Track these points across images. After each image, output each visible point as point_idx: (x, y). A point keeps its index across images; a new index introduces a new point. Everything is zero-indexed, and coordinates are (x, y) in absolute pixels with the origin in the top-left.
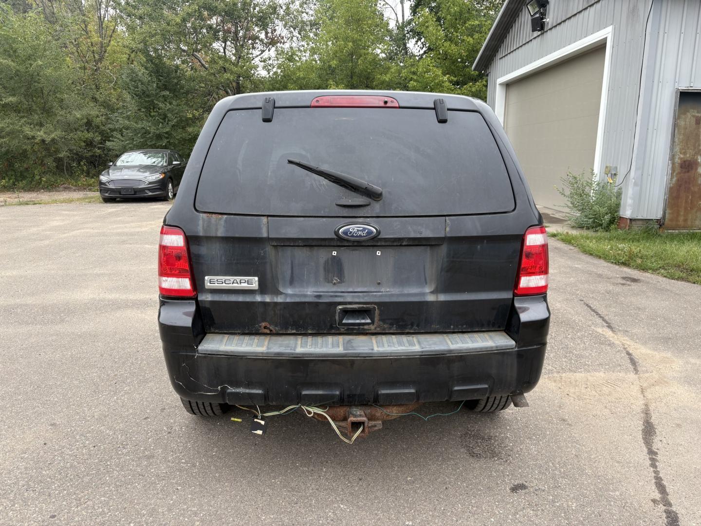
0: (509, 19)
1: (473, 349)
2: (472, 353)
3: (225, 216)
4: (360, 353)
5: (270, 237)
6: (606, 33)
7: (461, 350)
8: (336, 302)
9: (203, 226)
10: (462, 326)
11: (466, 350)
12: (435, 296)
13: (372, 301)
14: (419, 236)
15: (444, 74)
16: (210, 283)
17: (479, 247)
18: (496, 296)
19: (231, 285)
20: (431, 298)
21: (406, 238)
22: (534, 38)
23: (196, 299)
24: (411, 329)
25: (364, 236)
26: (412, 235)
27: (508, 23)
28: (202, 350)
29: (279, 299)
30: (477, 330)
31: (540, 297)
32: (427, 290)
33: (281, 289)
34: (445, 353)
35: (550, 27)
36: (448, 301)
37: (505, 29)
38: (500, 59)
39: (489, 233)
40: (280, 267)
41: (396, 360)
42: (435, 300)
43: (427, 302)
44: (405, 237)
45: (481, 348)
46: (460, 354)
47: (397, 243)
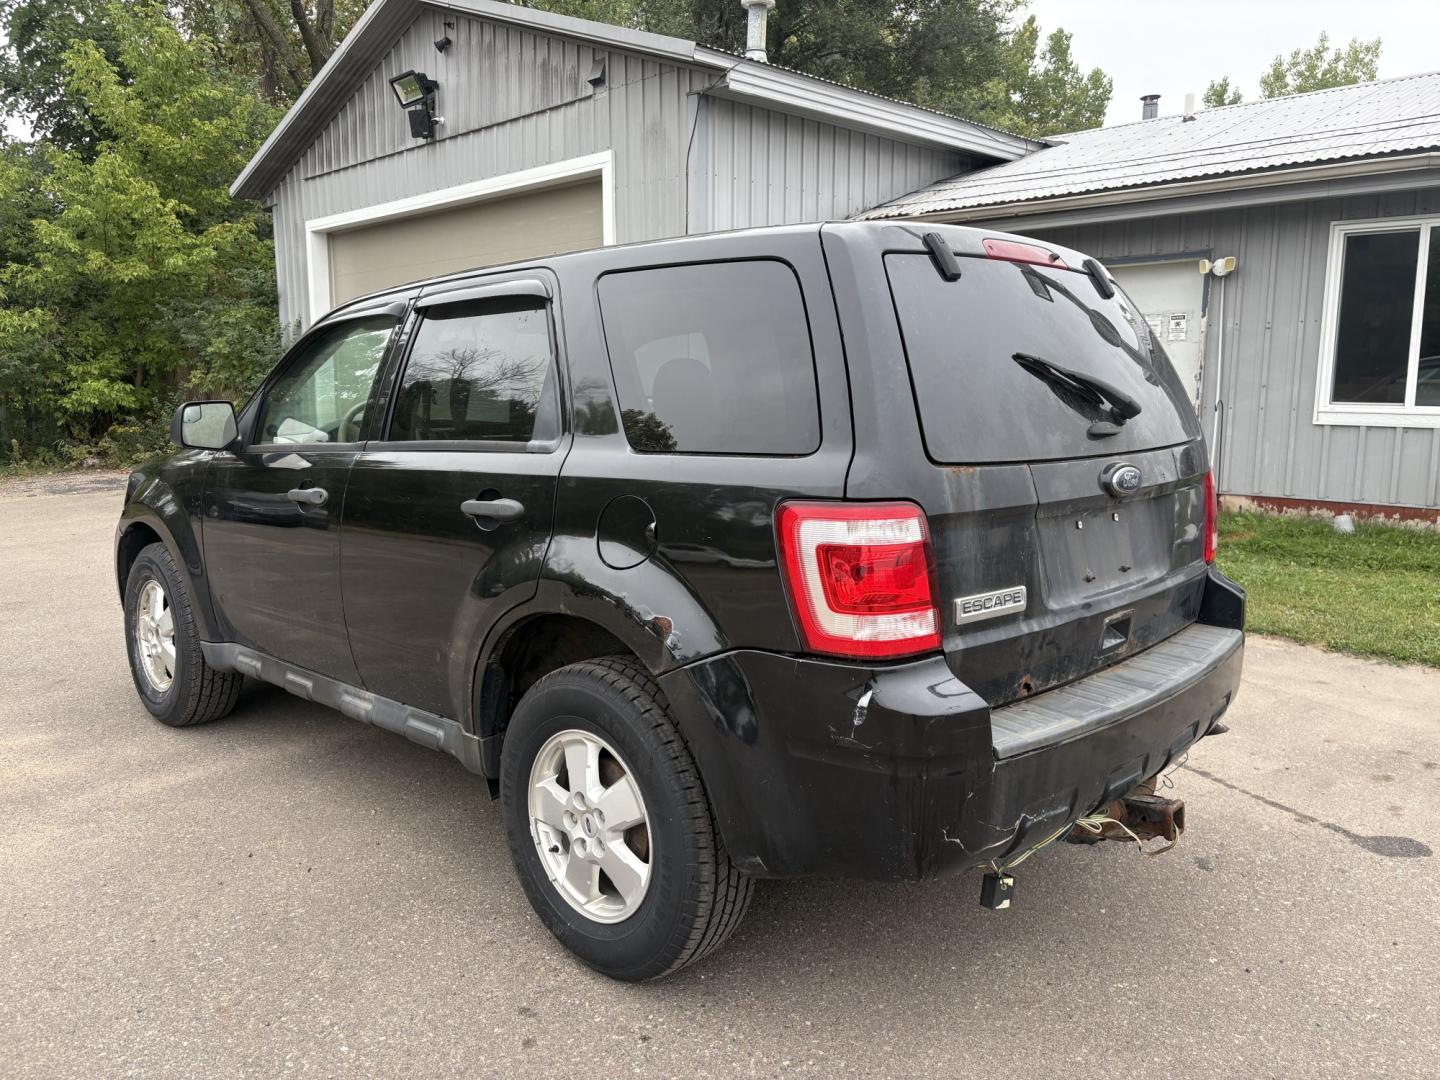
0: (329, 101)
3: (978, 469)
5: (1041, 502)
6: (600, 161)
8: (1103, 613)
9: (952, 494)
13: (1131, 601)
15: (165, 195)
16: (965, 612)
19: (992, 609)
20: (1169, 583)
21: (1156, 486)
22: (407, 150)
23: (942, 652)
27: (326, 108)
29: (1046, 624)
33: (1046, 603)
35: (449, 133)
37: (316, 121)
38: (307, 179)
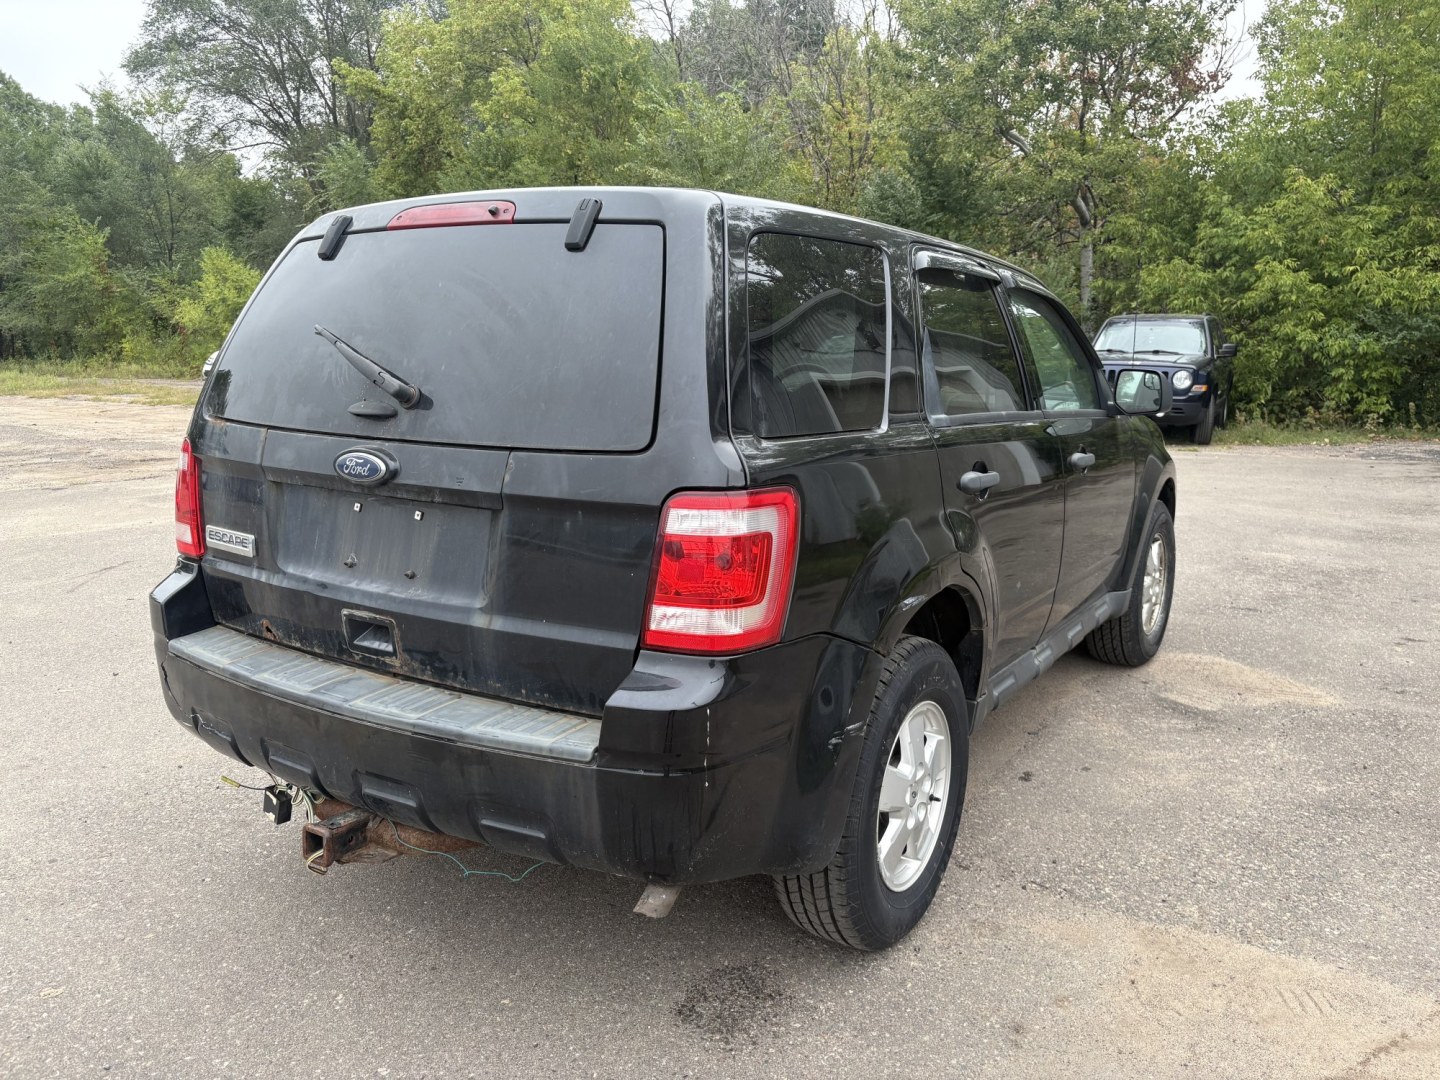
1: (502, 742)
2: (502, 752)
3: (228, 424)
4: (324, 703)
5: (264, 464)
7: (480, 740)
8: (339, 601)
10: (542, 694)
11: (490, 741)
12: (488, 618)
13: (387, 608)
14: (456, 487)
16: (210, 538)
17: (568, 524)
18: (601, 639)
19: (228, 544)
20: (479, 621)
21: (437, 488)
23: (200, 562)
24: (455, 678)
25: (365, 476)
26: (447, 484)
28: (174, 648)
29: (275, 581)
30: (571, 709)
31: (702, 661)
32: (479, 603)
33: (281, 564)
34: (453, 738)
36: (508, 634)
39: (584, 494)
40: (283, 522)
41: (377, 732)
42: (485, 627)
43: (472, 629)
44: (433, 485)
45: (519, 745)
46: (480, 748)
47: (426, 497)
